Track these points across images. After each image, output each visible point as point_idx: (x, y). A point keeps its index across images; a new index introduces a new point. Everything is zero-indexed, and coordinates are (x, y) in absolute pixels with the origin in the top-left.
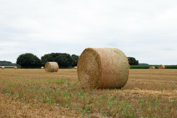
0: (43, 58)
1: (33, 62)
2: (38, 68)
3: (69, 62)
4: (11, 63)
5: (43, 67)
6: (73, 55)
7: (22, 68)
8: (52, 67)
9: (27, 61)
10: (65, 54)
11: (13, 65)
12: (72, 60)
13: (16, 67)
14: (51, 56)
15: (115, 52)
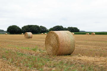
0: (23, 28)
1: (17, 30)
2: (20, 34)
3: (38, 31)
4: (3, 30)
5: (23, 34)
6: (41, 26)
7: (10, 34)
8: (28, 36)
9: (13, 30)
10: (36, 26)
11: (5, 32)
12: (40, 29)
13: (7, 34)
14: (28, 27)
15: (67, 33)
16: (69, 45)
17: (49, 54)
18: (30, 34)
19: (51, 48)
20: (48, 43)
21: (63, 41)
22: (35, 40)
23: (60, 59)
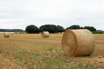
0: (40, 27)
1: (35, 30)
3: (55, 30)
4: (22, 30)
5: (40, 33)
6: (58, 26)
7: (28, 33)
8: (45, 35)
9: (31, 30)
10: (53, 25)
11: (24, 31)
12: (57, 29)
13: (25, 33)
14: (45, 27)
15: (86, 32)
16: (88, 45)
17: (65, 55)
18: (47, 33)
19: (68, 48)
20: (65, 43)
21: (82, 41)
22: (51, 39)
23: (78, 61)
